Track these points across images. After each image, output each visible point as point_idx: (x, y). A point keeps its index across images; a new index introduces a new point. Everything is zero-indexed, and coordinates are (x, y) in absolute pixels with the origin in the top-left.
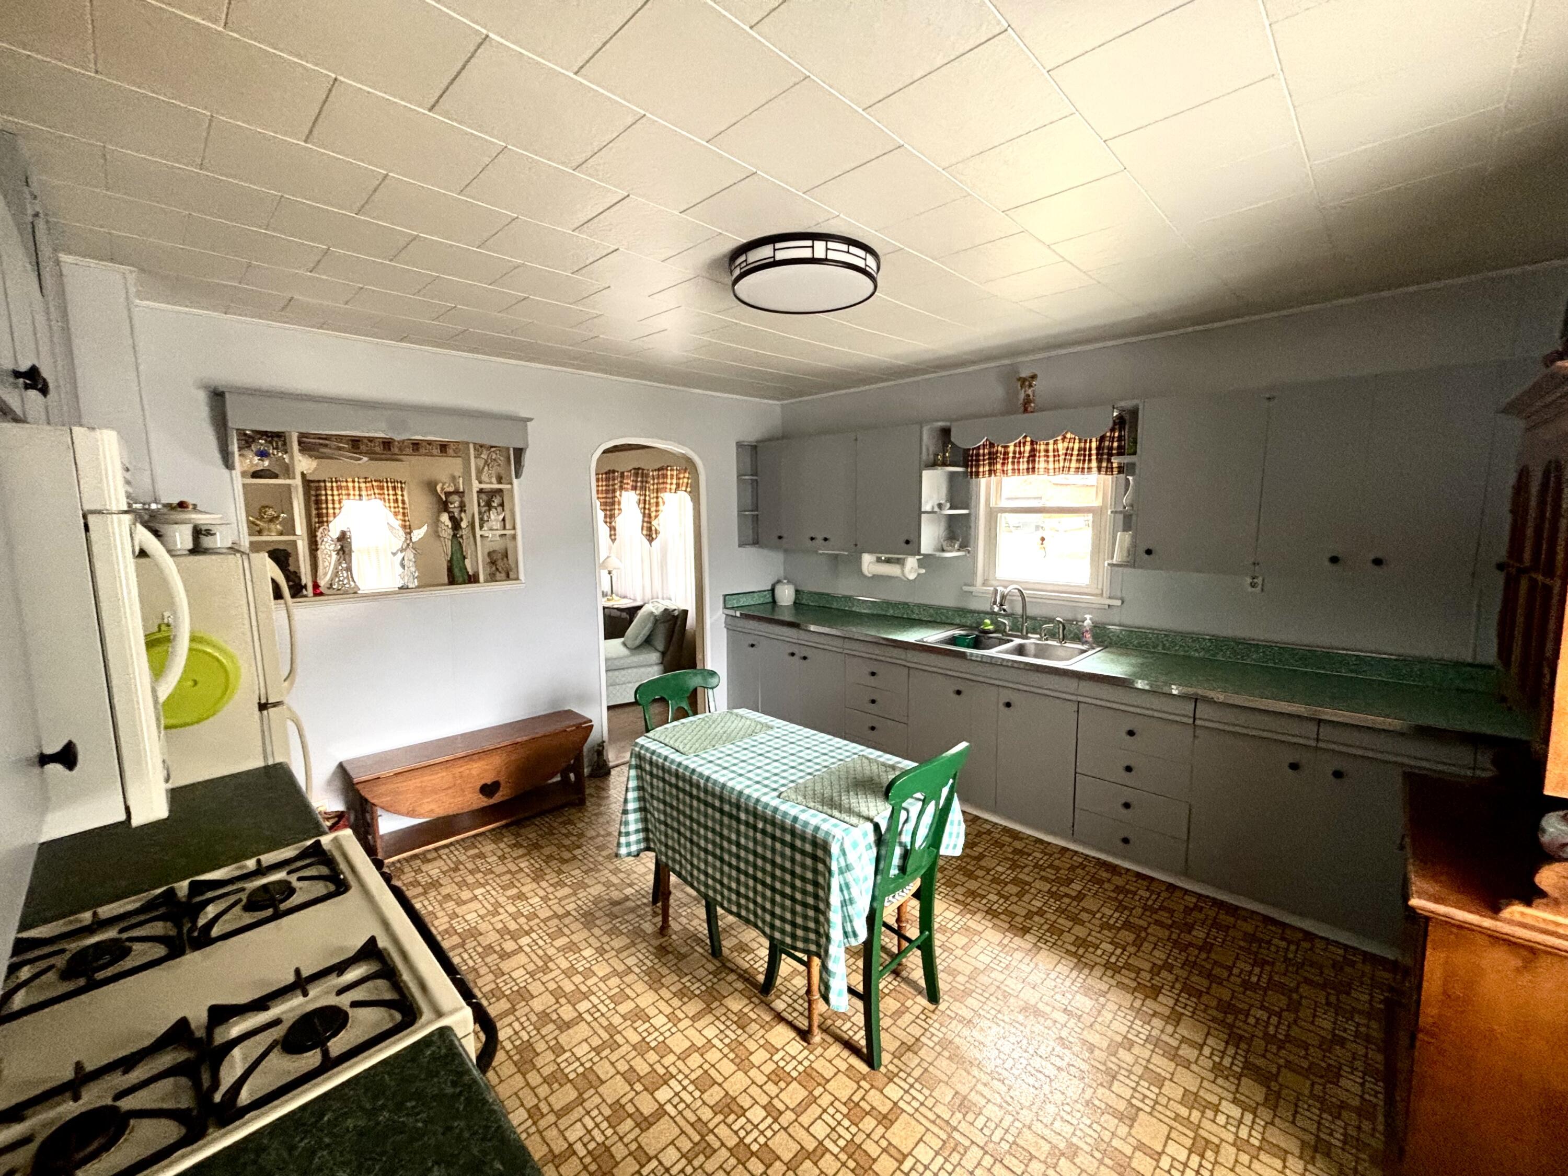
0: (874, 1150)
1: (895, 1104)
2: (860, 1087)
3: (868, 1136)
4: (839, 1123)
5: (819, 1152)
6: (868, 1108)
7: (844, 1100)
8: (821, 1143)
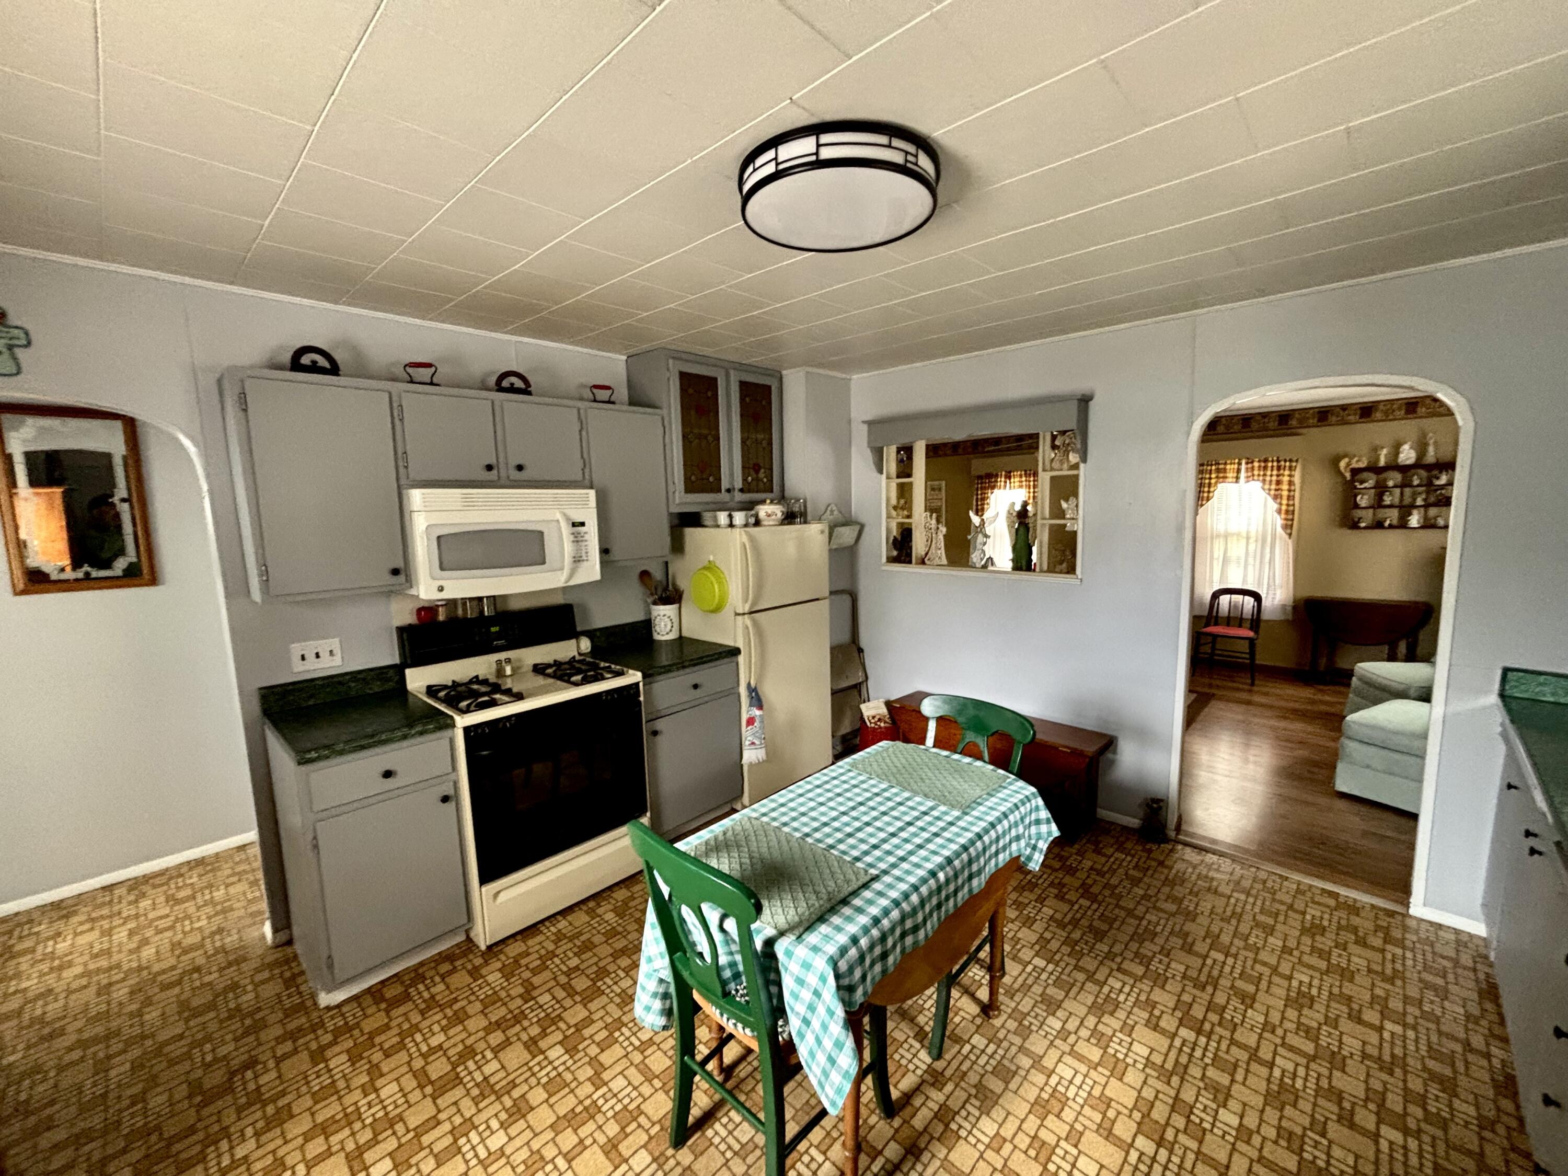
0: (584, 1131)
1: (626, 1161)
2: (653, 1124)
3: (600, 1127)
4: (620, 1101)
5: (598, 1082)
6: (628, 1130)
7: (642, 1107)
8: (606, 1084)
